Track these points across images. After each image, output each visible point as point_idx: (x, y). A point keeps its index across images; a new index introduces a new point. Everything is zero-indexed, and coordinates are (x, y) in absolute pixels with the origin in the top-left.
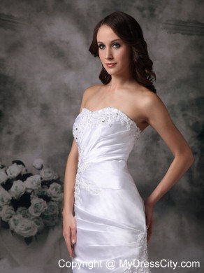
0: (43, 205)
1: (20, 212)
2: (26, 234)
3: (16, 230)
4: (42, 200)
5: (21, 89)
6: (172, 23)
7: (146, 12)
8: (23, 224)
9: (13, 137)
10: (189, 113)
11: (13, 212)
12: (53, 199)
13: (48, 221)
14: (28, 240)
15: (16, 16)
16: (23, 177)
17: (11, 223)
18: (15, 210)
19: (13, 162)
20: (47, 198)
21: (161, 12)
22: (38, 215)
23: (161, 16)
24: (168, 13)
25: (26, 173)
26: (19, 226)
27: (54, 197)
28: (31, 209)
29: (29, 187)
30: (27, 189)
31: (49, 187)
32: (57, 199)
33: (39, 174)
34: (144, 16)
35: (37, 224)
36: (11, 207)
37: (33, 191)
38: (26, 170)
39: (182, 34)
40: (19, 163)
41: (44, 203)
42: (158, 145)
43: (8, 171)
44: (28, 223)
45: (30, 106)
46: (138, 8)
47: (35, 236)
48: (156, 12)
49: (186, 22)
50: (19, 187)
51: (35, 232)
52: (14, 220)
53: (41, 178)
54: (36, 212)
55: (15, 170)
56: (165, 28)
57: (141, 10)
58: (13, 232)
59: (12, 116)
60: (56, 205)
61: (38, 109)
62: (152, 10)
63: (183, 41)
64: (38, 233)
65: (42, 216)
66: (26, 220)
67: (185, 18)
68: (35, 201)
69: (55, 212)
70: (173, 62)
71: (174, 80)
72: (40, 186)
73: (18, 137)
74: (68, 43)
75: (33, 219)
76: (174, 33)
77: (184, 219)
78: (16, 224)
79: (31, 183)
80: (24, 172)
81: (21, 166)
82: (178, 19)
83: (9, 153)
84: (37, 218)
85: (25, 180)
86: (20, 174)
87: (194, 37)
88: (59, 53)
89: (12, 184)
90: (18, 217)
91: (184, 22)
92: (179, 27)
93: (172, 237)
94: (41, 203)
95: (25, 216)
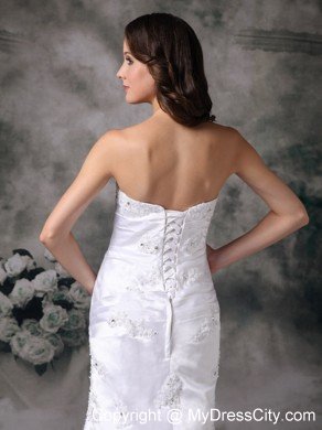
0: (62, 316)
1: (27, 327)
2: (37, 360)
3: (22, 355)
4: (59, 308)
5: (22, 140)
6: (249, 33)
7: (209, 19)
8: (32, 345)
9: (13, 214)
10: (280, 170)
11: (16, 327)
12: (76, 306)
13: (69, 340)
14: (41, 369)
15: (11, 30)
16: (29, 274)
17: (14, 344)
18: (20, 324)
19: (15, 252)
20: (67, 305)
21: (231, 18)
22: (54, 330)
23: (231, 24)
24: (241, 20)
25: (34, 267)
26: (26, 348)
27: (78, 303)
28: (43, 322)
29: (40, 288)
30: (36, 291)
31: (69, 287)
32: (83, 306)
33: (54, 269)
34: (206, 25)
35: (54, 344)
36: (13, 320)
37: (46, 294)
38: (35, 264)
39: (265, 50)
40: (23, 253)
41: (63, 312)
42: (233, 219)
43: (6, 265)
44: (39, 342)
45: (37, 166)
46: (197, 13)
47: (51, 362)
48: (225, 18)
49: (270, 33)
50: (24, 290)
51: (51, 357)
52: (19, 339)
53: (58, 275)
54: (52, 326)
55: (17, 264)
56: (238, 42)
57: (201, 15)
58: (17, 357)
59: (10, 182)
60: (80, 314)
61: (49, 171)
62: (218, 15)
63: (266, 61)
64: (55, 358)
65: (61, 331)
66: (36, 339)
67: (268, 27)
68: (49, 309)
69: (80, 326)
70: (252, 93)
71: (255, 120)
72: (56, 287)
73: (20, 215)
74: (91, 69)
75: (47, 338)
76: (253, 49)
77: (277, 330)
78: (21, 346)
79: (43, 283)
80: (31, 267)
81: (27, 257)
82: (257, 27)
83: (7, 239)
84: (53, 335)
85: (33, 278)
86: (25, 270)
87: (283, 55)
88: (78, 84)
89: (13, 286)
90: (25, 334)
91: (266, 32)
92: (260, 39)
93: (260, 357)
94: (58, 312)
95: (35, 333)
